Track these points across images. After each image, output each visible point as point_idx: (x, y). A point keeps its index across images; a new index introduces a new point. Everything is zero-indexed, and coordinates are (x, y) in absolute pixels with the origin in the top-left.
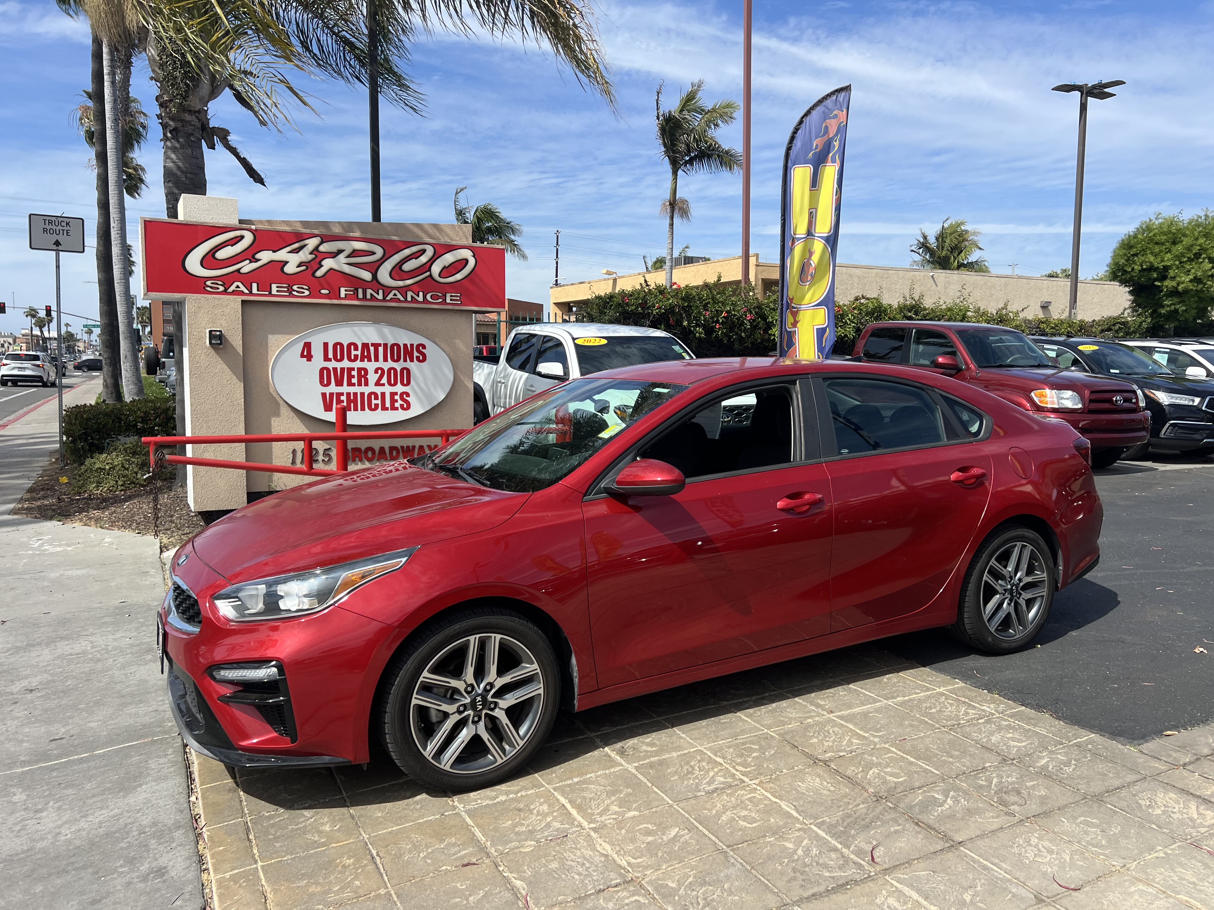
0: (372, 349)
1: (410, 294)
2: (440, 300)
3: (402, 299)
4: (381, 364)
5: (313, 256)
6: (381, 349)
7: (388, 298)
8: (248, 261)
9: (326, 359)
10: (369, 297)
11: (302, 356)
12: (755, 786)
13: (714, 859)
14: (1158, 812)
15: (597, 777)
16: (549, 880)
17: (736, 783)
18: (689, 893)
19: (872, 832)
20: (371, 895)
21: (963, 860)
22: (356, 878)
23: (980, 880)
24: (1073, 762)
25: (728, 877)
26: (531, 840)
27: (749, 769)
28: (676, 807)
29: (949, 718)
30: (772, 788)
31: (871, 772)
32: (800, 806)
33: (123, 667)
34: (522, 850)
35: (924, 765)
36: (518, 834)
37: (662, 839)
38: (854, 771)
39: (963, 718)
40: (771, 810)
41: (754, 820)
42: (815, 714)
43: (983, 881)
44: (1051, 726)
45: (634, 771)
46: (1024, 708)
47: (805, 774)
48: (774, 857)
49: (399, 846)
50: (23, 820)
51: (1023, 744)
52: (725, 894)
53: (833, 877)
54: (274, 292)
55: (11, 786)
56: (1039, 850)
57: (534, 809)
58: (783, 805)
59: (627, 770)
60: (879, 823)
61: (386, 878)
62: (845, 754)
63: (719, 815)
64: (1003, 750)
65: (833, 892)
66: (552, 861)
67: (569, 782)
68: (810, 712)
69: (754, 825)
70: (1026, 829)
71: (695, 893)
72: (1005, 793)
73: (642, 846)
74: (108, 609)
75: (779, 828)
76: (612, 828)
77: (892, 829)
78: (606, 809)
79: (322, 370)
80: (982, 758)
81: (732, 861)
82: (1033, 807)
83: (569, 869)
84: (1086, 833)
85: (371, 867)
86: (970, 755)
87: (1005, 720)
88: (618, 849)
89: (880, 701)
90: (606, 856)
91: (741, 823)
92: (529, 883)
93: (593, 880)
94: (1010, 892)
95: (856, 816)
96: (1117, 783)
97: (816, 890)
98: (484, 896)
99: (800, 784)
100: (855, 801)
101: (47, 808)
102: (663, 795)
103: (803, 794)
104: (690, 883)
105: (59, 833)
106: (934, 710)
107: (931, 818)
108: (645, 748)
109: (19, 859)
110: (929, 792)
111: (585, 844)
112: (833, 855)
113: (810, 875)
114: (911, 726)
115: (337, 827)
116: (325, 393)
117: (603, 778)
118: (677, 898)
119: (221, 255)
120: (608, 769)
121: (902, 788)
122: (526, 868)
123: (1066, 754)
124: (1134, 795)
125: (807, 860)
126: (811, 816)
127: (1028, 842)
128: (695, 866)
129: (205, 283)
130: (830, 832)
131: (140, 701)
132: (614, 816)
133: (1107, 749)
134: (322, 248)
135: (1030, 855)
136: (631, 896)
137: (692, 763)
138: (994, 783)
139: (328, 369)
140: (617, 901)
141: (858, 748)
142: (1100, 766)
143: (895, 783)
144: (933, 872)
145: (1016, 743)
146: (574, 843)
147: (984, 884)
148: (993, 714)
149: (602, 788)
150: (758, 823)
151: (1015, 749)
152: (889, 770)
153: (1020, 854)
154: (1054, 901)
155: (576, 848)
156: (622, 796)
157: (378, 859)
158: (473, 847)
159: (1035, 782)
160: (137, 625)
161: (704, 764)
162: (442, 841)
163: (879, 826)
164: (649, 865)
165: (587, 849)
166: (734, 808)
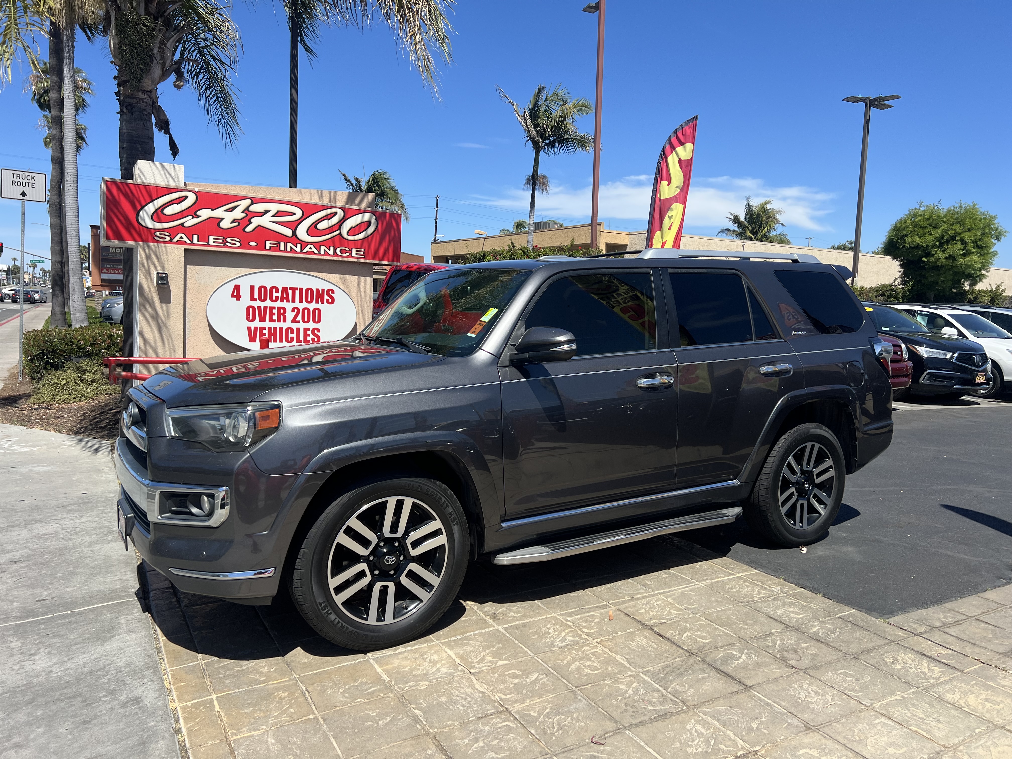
0: (290, 292)
1: (323, 248)
2: (347, 254)
3: (316, 252)
4: (297, 304)
5: (244, 215)
6: (297, 293)
7: (305, 251)
8: (190, 217)
9: (253, 299)
10: (289, 249)
11: (233, 296)
12: (597, 644)
13: (566, 696)
14: (899, 667)
15: (475, 635)
16: (440, 710)
17: (582, 641)
18: (547, 720)
19: (685, 678)
20: (303, 719)
21: (752, 699)
22: (290, 707)
23: (764, 713)
24: (838, 630)
25: (576, 709)
26: (425, 681)
27: (592, 631)
28: (536, 658)
29: (746, 596)
30: (609, 645)
31: (685, 635)
32: (632, 659)
33: (90, 545)
34: (418, 687)
35: (726, 631)
36: (414, 676)
37: (526, 681)
38: (672, 634)
39: (756, 597)
40: (609, 661)
41: (596, 668)
42: (643, 591)
43: (767, 714)
44: (823, 603)
45: (503, 631)
46: (803, 589)
47: (635, 635)
48: (611, 695)
49: (323, 684)
50: (20, 661)
51: (801, 616)
52: (574, 722)
53: (656, 710)
54: (211, 242)
55: (8, 635)
56: (809, 693)
57: (427, 658)
58: (618, 657)
59: (498, 630)
60: (690, 672)
61: (314, 707)
62: (666, 621)
63: (569, 664)
64: (785, 620)
65: (655, 720)
66: (442, 696)
67: (453, 638)
68: (639, 590)
69: (596, 672)
70: (800, 677)
71: (551, 720)
72: (786, 651)
73: (511, 686)
74: (72, 499)
75: (615, 674)
76: (488, 673)
77: (700, 676)
78: (483, 659)
79: (248, 309)
80: (770, 626)
81: (580, 698)
82: (806, 662)
83: (456, 702)
84: (845, 681)
85: (301, 699)
86: (761, 624)
87: (788, 599)
88: (492, 688)
89: (694, 582)
90: (483, 693)
91: (586, 670)
92: (425, 712)
93: (473, 710)
94: (787, 722)
95: (673, 667)
96: (870, 646)
97: (642, 719)
98: (391, 720)
99: (631, 642)
100: (673, 655)
101: (39, 653)
102: (527, 649)
103: (634, 650)
104: (548, 713)
105: (51, 672)
106: (734, 590)
107: (729, 669)
108: (512, 614)
109: (21, 691)
110: (729, 650)
111: (467, 684)
112: (656, 695)
113: (638, 708)
114: (717, 601)
115: (274, 669)
116: (251, 327)
117: (480, 636)
118: (538, 724)
119: (168, 211)
120: (484, 629)
121: (708, 647)
122: (422, 701)
123: (833, 624)
124: (882, 655)
125: (636, 697)
126: (640, 666)
127: (801, 687)
128: (551, 701)
129: (154, 234)
130: (653, 678)
131: (106, 571)
132: (489, 664)
133: (864, 621)
134: (252, 208)
135: (803, 696)
136: (502, 722)
137: (548, 626)
138: (778, 644)
139: (253, 308)
140: (492, 725)
141: (675, 617)
142: (858, 633)
143: (704, 643)
144: (730, 707)
145: (795, 616)
146: (459, 684)
147: (767, 716)
148: (779, 594)
149: (479, 643)
150: (600, 671)
151: (795, 620)
152: (699, 633)
153: (795, 696)
154: (818, 729)
155: (460, 687)
156: (495, 649)
157: (307, 693)
158: (381, 685)
159: (809, 644)
160: (98, 512)
161: (558, 627)
162: (356, 680)
163: (690, 674)
164: (516, 700)
165: (468, 688)
166: (581, 659)
